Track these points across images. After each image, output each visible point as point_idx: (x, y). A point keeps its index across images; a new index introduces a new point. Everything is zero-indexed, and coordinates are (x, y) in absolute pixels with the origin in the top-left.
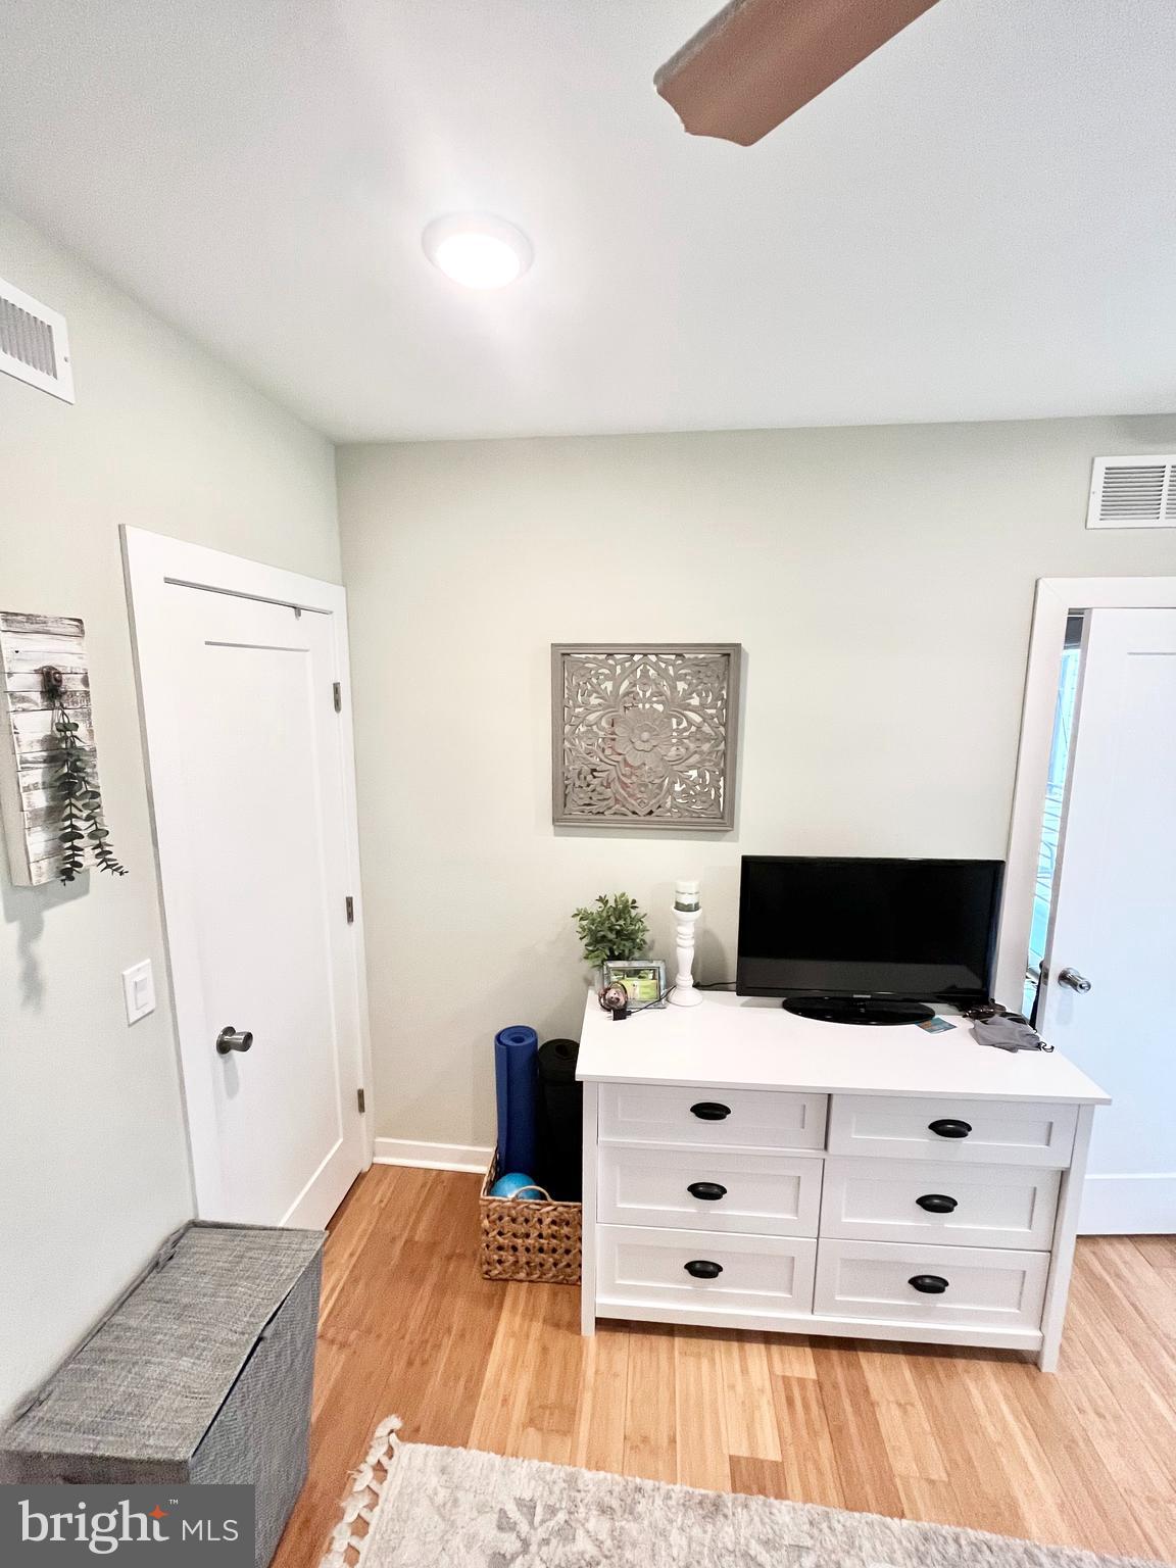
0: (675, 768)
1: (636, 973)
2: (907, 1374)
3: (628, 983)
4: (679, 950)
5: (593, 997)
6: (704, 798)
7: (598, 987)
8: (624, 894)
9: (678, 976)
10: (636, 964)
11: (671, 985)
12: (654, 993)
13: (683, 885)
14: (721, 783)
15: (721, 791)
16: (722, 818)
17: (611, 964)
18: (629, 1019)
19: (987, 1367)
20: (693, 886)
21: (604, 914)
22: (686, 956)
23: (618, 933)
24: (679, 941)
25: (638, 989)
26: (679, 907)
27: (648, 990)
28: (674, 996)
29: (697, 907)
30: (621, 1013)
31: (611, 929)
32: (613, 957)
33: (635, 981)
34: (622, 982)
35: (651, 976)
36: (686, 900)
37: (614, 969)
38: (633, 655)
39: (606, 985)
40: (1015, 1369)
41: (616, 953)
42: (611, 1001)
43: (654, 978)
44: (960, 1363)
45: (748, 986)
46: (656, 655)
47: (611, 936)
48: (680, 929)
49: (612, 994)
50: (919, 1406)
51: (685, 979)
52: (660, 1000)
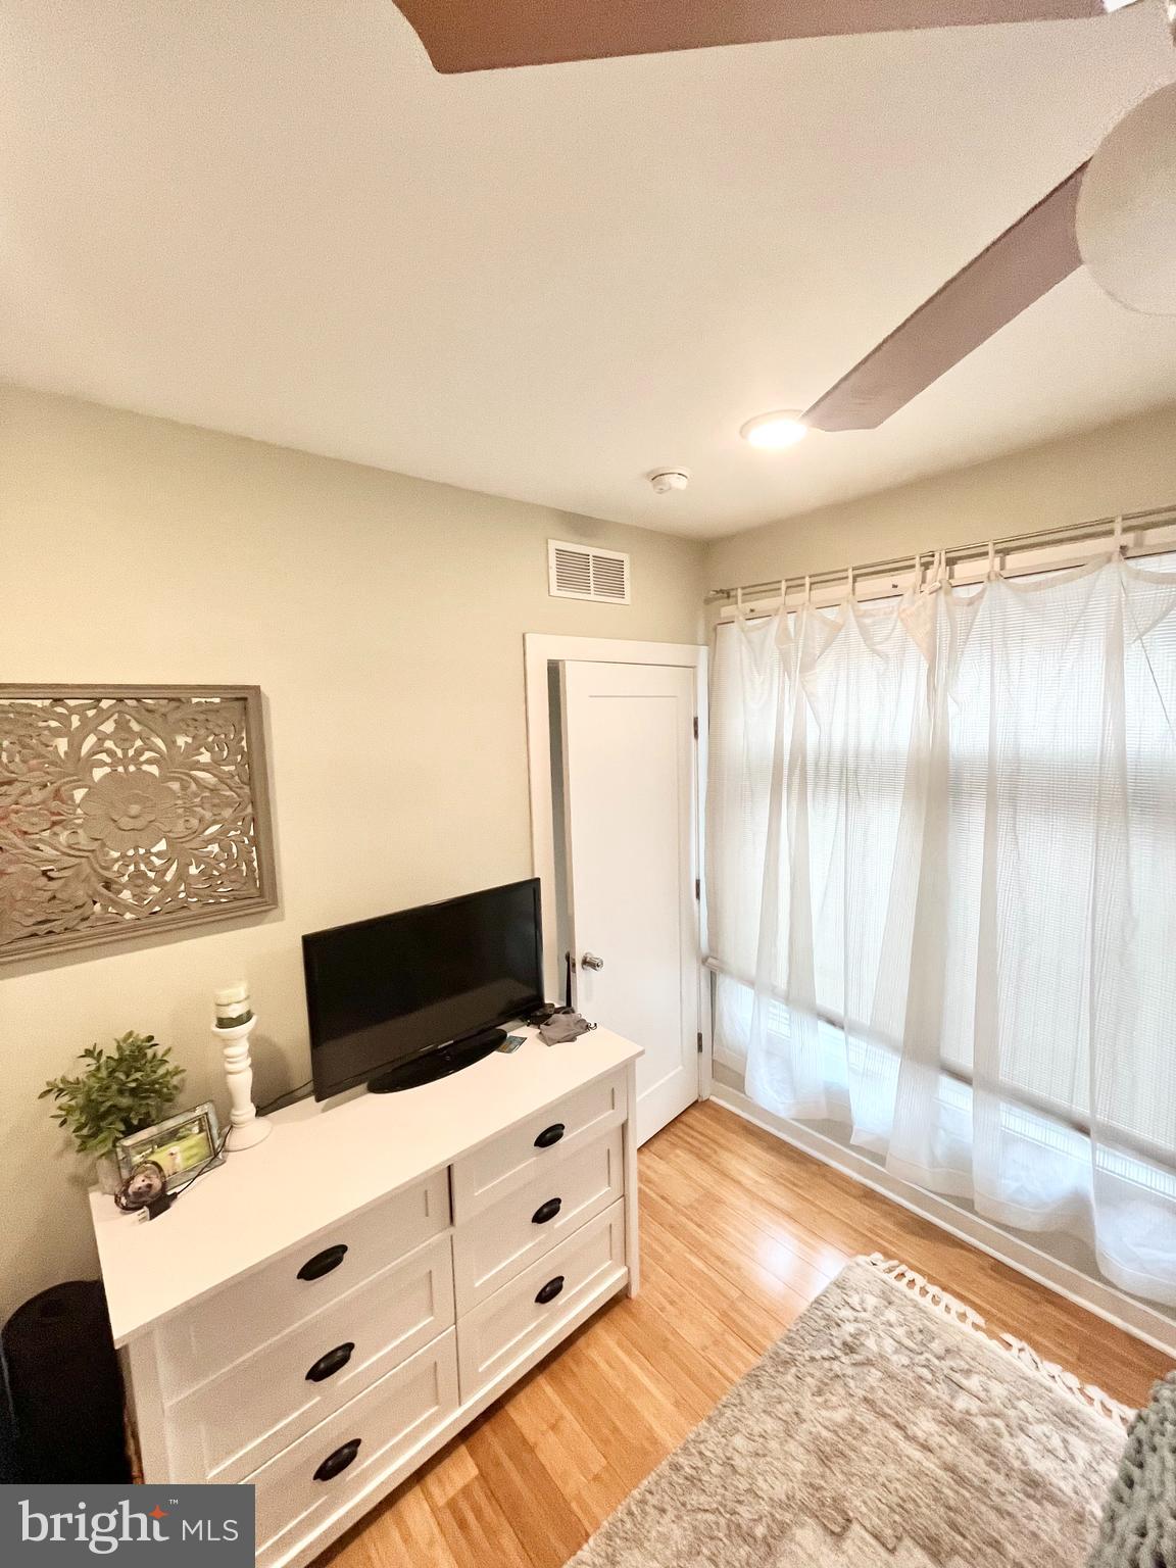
0: (187, 846)
1: (174, 1135)
2: (549, 1390)
3: (161, 1156)
4: (231, 1079)
5: (101, 1203)
6: (233, 877)
7: (109, 1182)
8: (130, 1034)
9: (234, 1112)
10: (170, 1124)
11: (228, 1125)
12: (205, 1151)
13: (225, 995)
14: (254, 855)
15: (255, 864)
16: (261, 896)
17: (128, 1142)
18: (175, 1206)
19: (599, 1329)
20: (241, 991)
21: (104, 1073)
22: (242, 1082)
23: (133, 1092)
24: (230, 1067)
25: (175, 1157)
26: (223, 1023)
27: (195, 1151)
28: (234, 1141)
29: (248, 1016)
30: (158, 1203)
31: (121, 1092)
32: (131, 1130)
33: (175, 1147)
34: (153, 1158)
35: (196, 1129)
36: (234, 1012)
37: (134, 1146)
38: (99, 700)
39: (125, 1174)
40: (617, 1311)
41: (135, 1122)
42: (138, 1194)
43: (201, 1131)
44: (581, 1342)
45: (326, 1086)
46: (138, 700)
47: (125, 1101)
48: (229, 1051)
49: (139, 1183)
50: (567, 1413)
51: (245, 1109)
52: (214, 1155)
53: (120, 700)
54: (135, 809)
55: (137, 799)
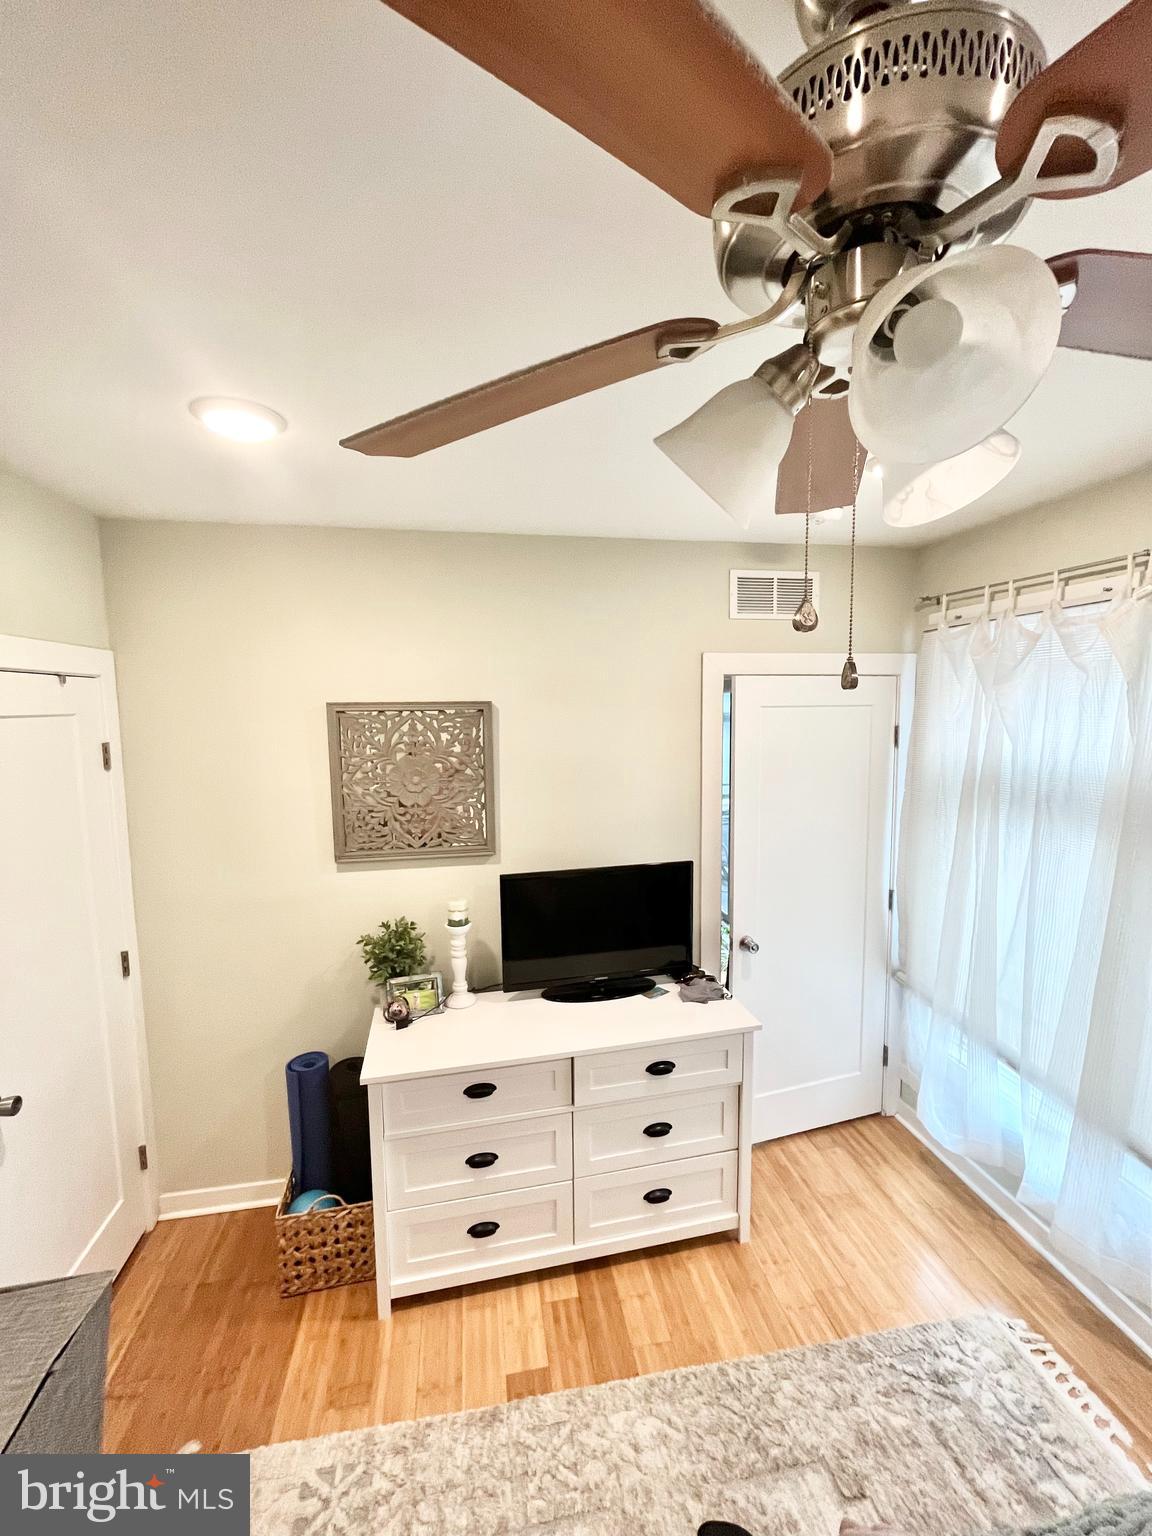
0: (444, 805)
1: (416, 986)
2: (648, 1274)
3: (410, 996)
4: (454, 960)
5: (378, 1013)
6: (469, 830)
7: (384, 1004)
8: (403, 919)
9: (455, 984)
10: (416, 978)
11: (448, 992)
12: (433, 1002)
13: (453, 905)
14: (484, 815)
15: (484, 822)
16: (485, 845)
17: (393, 981)
18: (410, 1027)
19: (703, 1253)
20: (461, 904)
21: (386, 937)
22: (460, 966)
23: (399, 953)
24: (453, 953)
25: (418, 999)
26: (452, 923)
27: (427, 1000)
28: (452, 1001)
29: (467, 922)
30: (402, 1022)
31: (392, 950)
32: (395, 975)
33: (417, 993)
34: (405, 995)
35: (430, 986)
36: (457, 917)
37: (396, 985)
38: (401, 712)
39: (390, 1000)
40: (723, 1248)
41: (398, 971)
42: (395, 1014)
43: (432, 988)
44: (684, 1254)
45: (513, 983)
46: (422, 712)
47: (392, 956)
48: (453, 942)
49: (395, 1007)
50: (653, 1293)
51: (461, 985)
52: (439, 1007)
53: (412, 712)
54: (416, 779)
55: (419, 774)
